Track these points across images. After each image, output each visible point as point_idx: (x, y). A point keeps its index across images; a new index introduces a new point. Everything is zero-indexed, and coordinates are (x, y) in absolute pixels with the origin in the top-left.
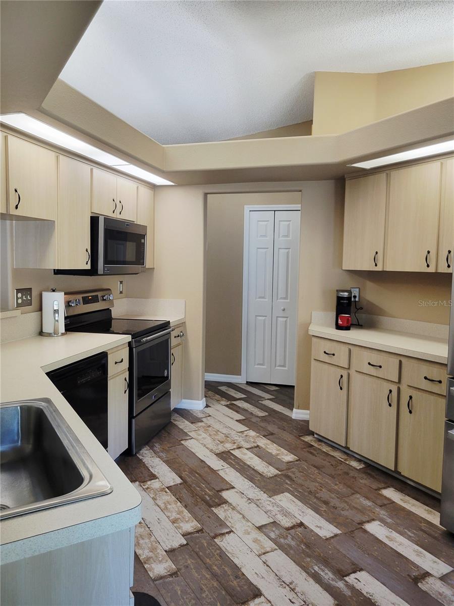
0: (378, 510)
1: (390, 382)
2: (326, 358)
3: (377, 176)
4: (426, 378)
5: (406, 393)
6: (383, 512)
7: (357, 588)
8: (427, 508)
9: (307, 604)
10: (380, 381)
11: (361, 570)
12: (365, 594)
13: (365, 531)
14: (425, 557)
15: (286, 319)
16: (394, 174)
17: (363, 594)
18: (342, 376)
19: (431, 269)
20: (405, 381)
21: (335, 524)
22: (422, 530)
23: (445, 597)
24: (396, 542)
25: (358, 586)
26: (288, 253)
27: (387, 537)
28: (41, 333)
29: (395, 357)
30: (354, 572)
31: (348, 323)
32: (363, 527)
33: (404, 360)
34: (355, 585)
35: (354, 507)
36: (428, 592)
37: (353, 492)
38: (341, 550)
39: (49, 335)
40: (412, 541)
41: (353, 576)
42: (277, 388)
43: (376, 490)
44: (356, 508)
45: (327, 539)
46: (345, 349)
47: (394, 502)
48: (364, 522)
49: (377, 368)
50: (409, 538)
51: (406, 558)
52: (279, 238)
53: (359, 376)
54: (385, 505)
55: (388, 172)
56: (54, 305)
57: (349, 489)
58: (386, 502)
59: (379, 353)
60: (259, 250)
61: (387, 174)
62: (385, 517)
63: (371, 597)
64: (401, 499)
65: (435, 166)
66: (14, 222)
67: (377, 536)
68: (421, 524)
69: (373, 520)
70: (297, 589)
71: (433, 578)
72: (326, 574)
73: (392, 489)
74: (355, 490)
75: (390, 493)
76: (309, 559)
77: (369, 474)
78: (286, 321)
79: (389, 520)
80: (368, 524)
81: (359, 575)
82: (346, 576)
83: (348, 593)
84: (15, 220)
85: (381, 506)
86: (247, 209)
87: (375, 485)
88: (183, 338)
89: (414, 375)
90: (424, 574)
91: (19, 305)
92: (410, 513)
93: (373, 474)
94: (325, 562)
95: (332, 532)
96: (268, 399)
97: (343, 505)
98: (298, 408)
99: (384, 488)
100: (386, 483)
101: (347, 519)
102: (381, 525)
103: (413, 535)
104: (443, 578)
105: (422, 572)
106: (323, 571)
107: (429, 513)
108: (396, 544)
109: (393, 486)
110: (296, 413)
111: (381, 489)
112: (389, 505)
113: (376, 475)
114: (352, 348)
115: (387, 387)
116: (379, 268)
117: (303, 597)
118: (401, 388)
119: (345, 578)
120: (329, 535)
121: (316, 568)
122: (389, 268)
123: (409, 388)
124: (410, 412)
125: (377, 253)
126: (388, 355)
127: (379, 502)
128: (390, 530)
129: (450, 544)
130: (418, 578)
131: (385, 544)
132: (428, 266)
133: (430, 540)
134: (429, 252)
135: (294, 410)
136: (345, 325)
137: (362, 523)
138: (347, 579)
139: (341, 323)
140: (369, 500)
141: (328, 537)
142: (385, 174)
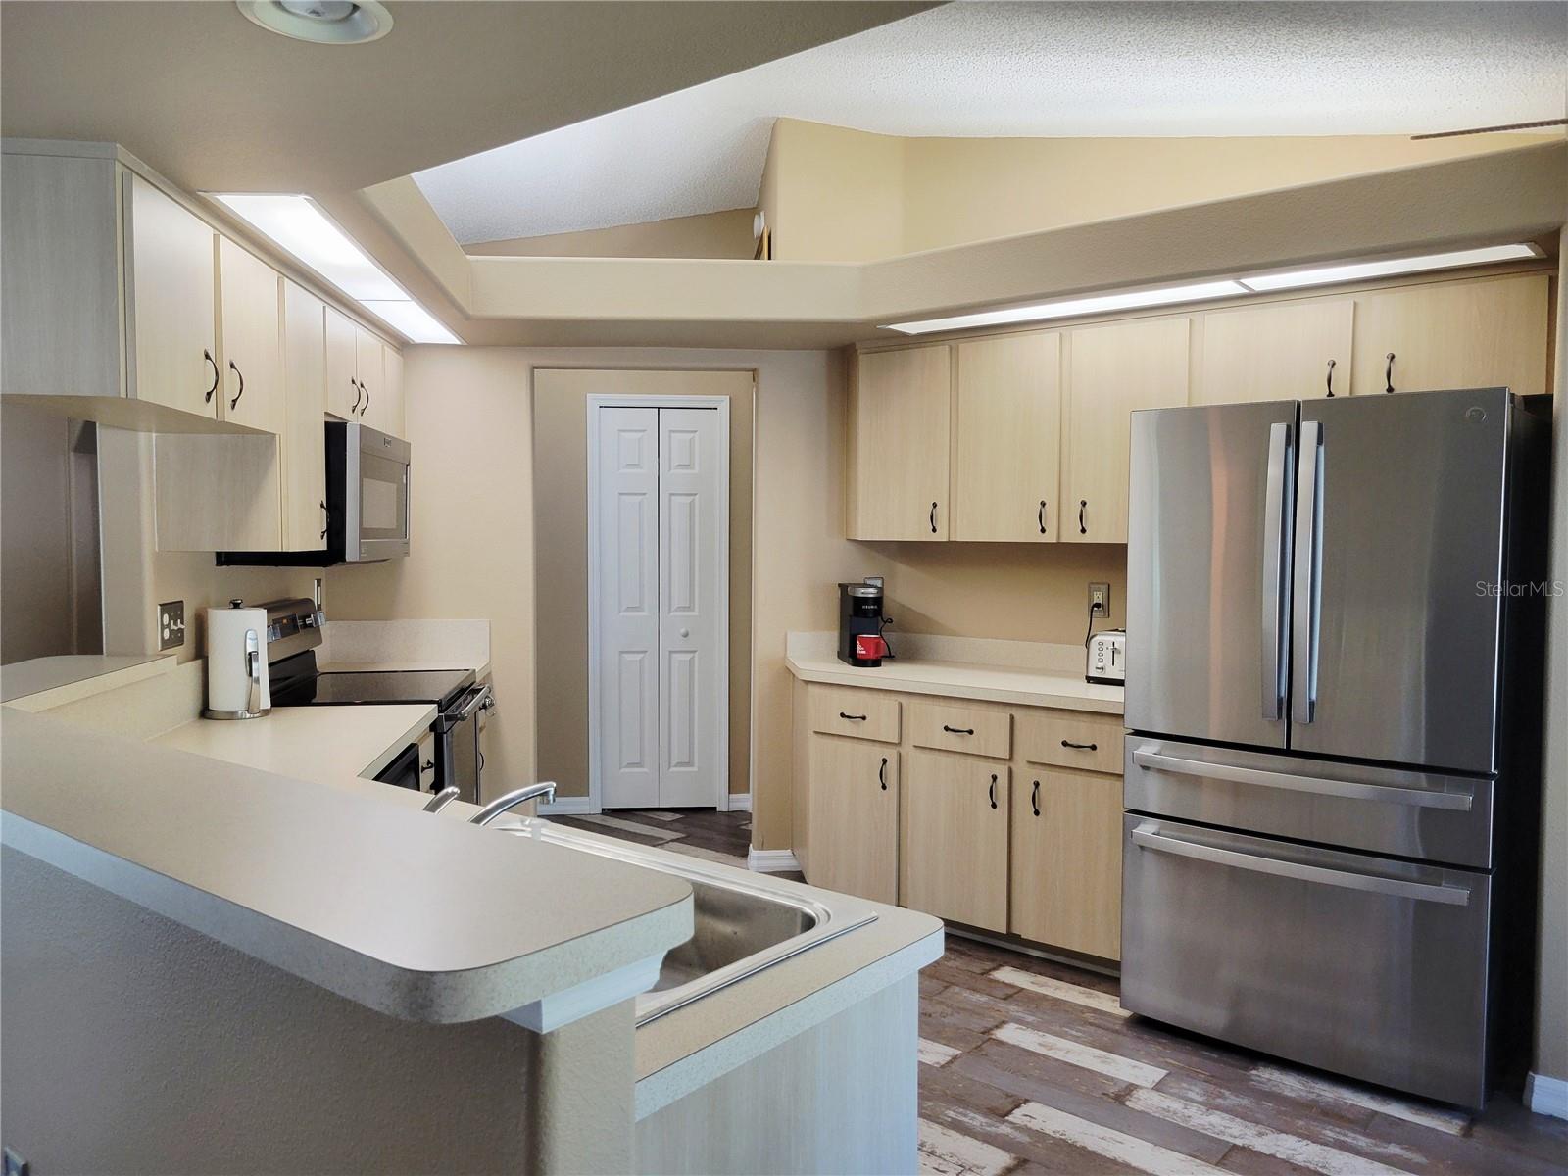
0: (1002, 1005)
1: (991, 760)
2: (846, 728)
3: (929, 351)
4: (1065, 744)
5: (1025, 777)
6: (1012, 1008)
7: (1035, 1128)
8: (1082, 989)
9: (968, 1168)
10: (970, 760)
11: (1026, 1101)
12: (1052, 1134)
13: (1000, 1043)
14: (1114, 1061)
15: (691, 655)
16: (966, 348)
17: (1049, 1135)
18: (885, 761)
19: (1050, 537)
20: (1023, 753)
21: (944, 1042)
22: (1091, 1024)
23: (1175, 1113)
24: (1060, 1049)
25: (1034, 1125)
26: (691, 505)
27: (1040, 1044)
28: (205, 712)
29: (1000, 708)
30: (1018, 1107)
31: (877, 651)
32: (993, 1037)
33: (1019, 714)
34: (1029, 1125)
35: (959, 1008)
36: (1146, 1111)
37: (945, 984)
38: (976, 1078)
39: (231, 716)
40: (1083, 1043)
41: (1017, 1112)
42: (678, 816)
43: (982, 974)
44: (965, 1010)
45: (942, 1067)
46: (890, 704)
47: (1023, 989)
48: (991, 1029)
49: (963, 736)
50: (1076, 1039)
51: (1088, 1070)
52: (670, 469)
53: (925, 756)
54: (1011, 996)
55: (952, 343)
56: (248, 641)
57: (934, 981)
58: (1010, 991)
59: (965, 704)
60: (623, 497)
61: (951, 349)
62: (1020, 1015)
63: (1063, 1137)
64: (1032, 983)
65: (1050, 338)
66: (154, 435)
67: (1023, 1045)
68: (1084, 1016)
69: (1004, 1022)
70: (938, 1152)
71: (1144, 1091)
72: (972, 1119)
73: (1008, 969)
74: (946, 979)
75: (1007, 975)
76: (930, 1104)
77: (956, 950)
78: (691, 661)
79: (1030, 1019)
80: (999, 1030)
81: (1025, 1109)
82: (1007, 1115)
83: (1025, 1138)
84: (157, 432)
85: (1005, 999)
86: (593, 400)
87: (977, 967)
88: (490, 709)
89: (1042, 740)
90: (1127, 1087)
91: (166, 644)
92: (1057, 1003)
93: (961, 948)
94: (961, 1101)
95: (945, 1055)
96: (673, 840)
97: (939, 1008)
98: (762, 847)
99: (994, 969)
100: (993, 961)
101: (959, 1029)
102: (1021, 1029)
103: (1079, 1034)
104: (1159, 1087)
105: (1124, 1086)
106: (966, 1116)
107: (1089, 995)
108: (1062, 1053)
109: (1007, 964)
110: (759, 858)
111: (990, 971)
112: (1013, 994)
113: (970, 950)
114: (904, 700)
115: (986, 769)
116: (941, 536)
117: (955, 1160)
118: (1014, 769)
119: (1007, 1118)
120: (943, 1060)
121: (951, 1114)
122: (962, 535)
123: (1031, 766)
124: (1037, 813)
125: (935, 505)
126: (984, 707)
127: (1000, 994)
128: (1040, 1033)
129: (1145, 1036)
130: (1120, 1095)
131: (1043, 1056)
132: (1043, 531)
133: (1110, 1036)
134: (1043, 504)
135: (753, 852)
136: (872, 656)
137: (987, 1031)
138: (1010, 1118)
139: (864, 652)
140: (978, 992)
141: (943, 1063)
142: (947, 348)
